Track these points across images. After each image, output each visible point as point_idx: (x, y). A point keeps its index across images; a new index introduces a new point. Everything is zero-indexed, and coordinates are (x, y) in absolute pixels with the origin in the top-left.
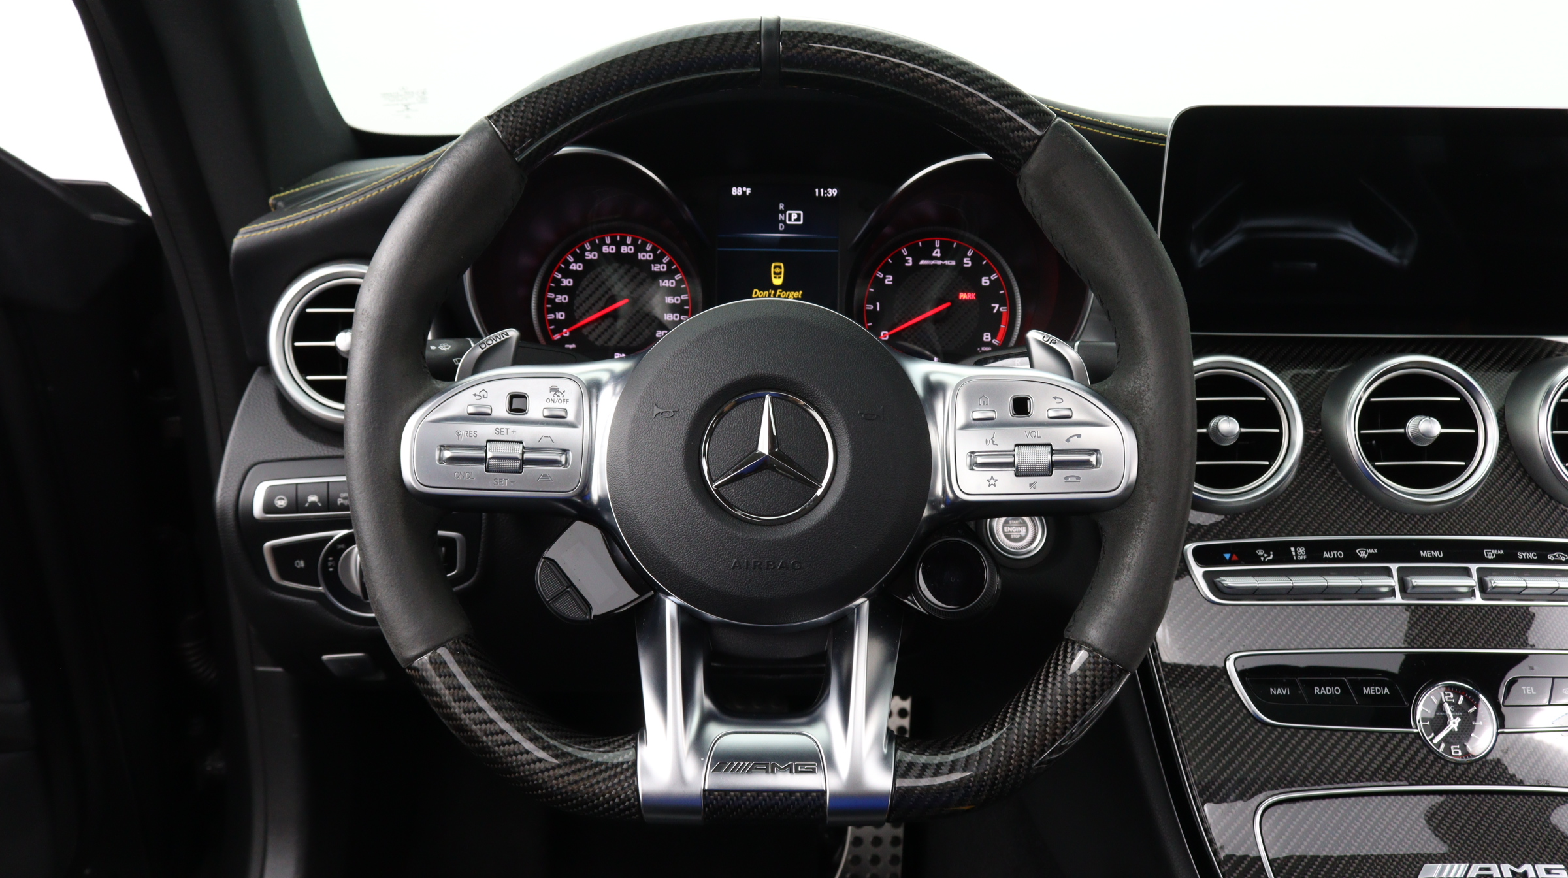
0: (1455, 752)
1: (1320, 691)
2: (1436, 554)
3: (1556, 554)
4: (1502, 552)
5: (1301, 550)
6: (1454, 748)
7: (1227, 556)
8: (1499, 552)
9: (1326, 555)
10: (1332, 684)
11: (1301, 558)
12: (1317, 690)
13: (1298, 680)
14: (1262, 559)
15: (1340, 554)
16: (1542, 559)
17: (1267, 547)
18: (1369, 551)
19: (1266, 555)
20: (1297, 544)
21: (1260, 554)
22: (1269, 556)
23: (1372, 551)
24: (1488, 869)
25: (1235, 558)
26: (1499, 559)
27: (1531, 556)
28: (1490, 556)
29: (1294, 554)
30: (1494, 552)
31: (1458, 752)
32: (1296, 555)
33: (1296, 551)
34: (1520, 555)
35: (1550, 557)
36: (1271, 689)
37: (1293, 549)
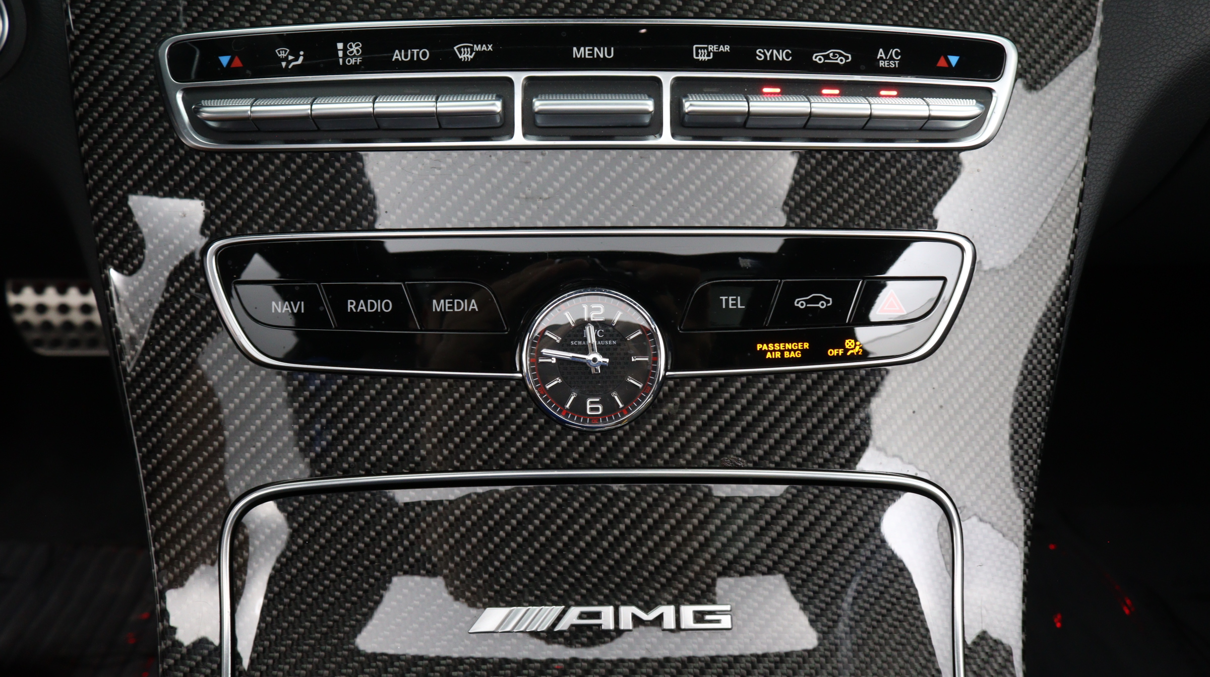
0: (592, 409)
1: (356, 307)
2: (601, 53)
3: (830, 52)
4: (727, 48)
5: (355, 48)
6: (592, 403)
7: (225, 60)
8: (722, 48)
9: (397, 55)
10: (379, 294)
11: (353, 61)
12: (351, 306)
13: (320, 287)
14: (284, 64)
15: (422, 54)
16: (802, 63)
17: (294, 42)
18: (477, 48)
19: (291, 58)
20: (348, 36)
21: (282, 55)
22: (296, 59)
23: (484, 48)
24: (597, 615)
25: (237, 63)
26: (718, 62)
27: (781, 55)
28: (703, 58)
29: (340, 54)
30: (712, 48)
31: (597, 409)
32: (345, 56)
33: (345, 50)
34: (761, 54)
35: (817, 58)
36: (274, 303)
37: (340, 46)
